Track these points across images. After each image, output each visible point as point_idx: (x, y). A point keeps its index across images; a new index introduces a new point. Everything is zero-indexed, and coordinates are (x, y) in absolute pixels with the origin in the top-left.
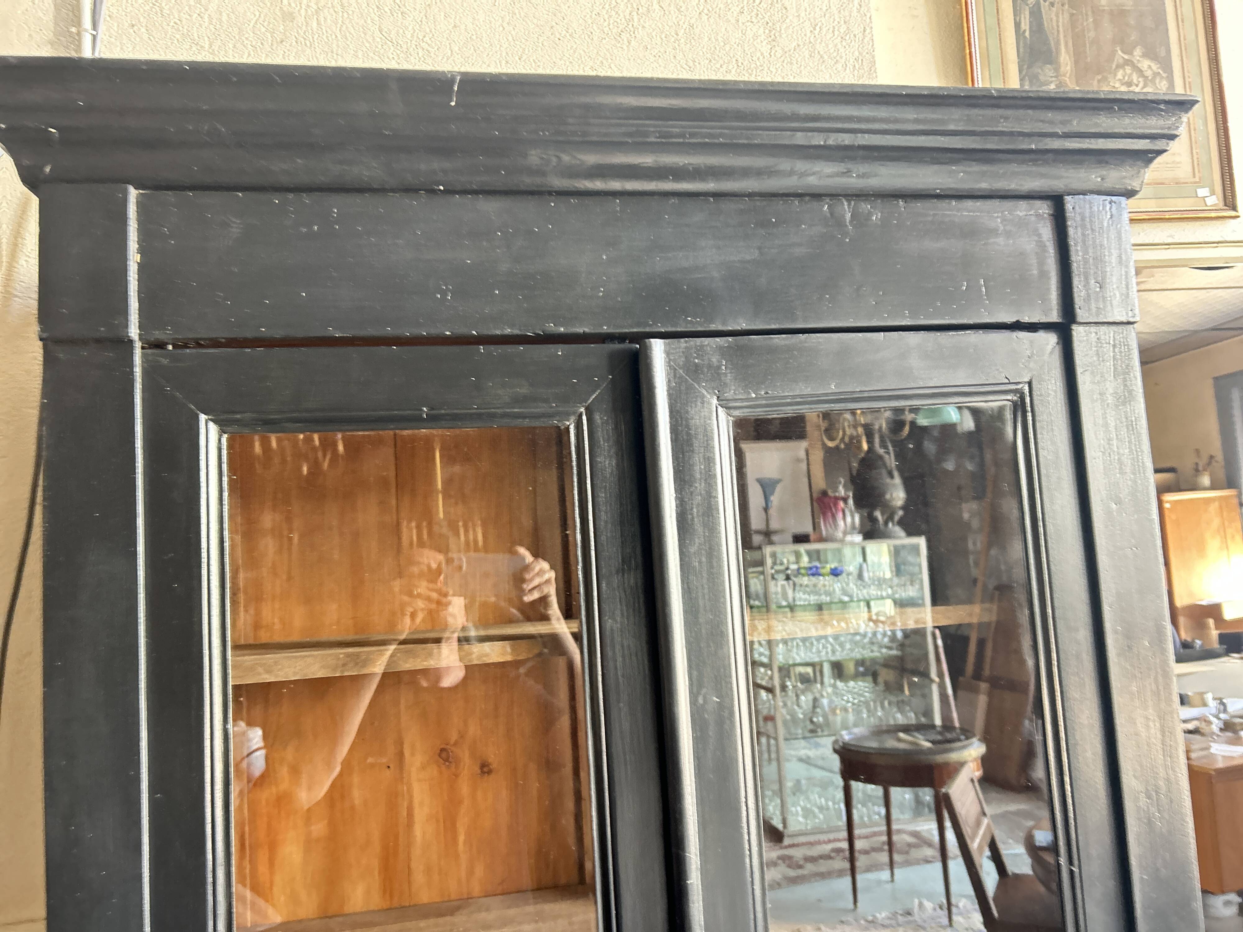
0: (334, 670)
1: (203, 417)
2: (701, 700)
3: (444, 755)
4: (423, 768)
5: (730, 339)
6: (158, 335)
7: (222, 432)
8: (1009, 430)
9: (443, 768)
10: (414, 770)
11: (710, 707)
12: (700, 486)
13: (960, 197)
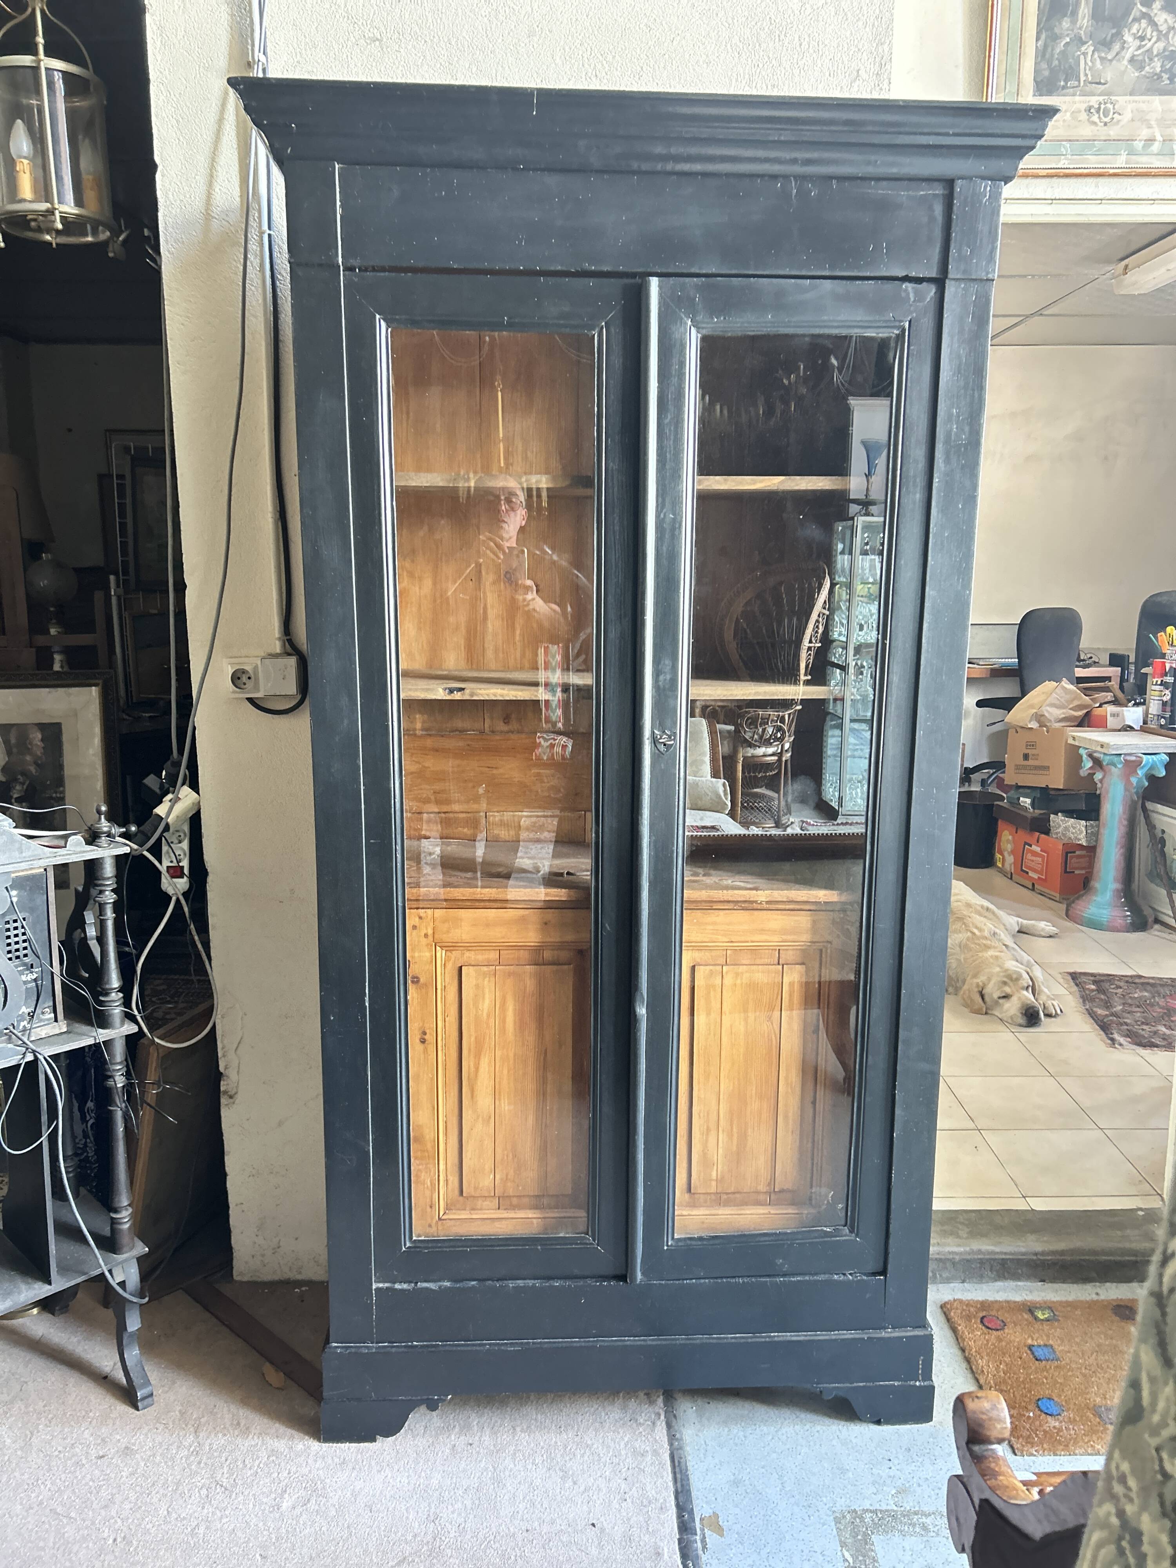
0: (449, 482)
1: (378, 316)
2: (662, 516)
4: (494, 583)
5: (704, 279)
6: (352, 262)
7: (388, 326)
8: (891, 355)
10: (488, 583)
11: (667, 520)
12: (675, 380)
13: (879, 179)
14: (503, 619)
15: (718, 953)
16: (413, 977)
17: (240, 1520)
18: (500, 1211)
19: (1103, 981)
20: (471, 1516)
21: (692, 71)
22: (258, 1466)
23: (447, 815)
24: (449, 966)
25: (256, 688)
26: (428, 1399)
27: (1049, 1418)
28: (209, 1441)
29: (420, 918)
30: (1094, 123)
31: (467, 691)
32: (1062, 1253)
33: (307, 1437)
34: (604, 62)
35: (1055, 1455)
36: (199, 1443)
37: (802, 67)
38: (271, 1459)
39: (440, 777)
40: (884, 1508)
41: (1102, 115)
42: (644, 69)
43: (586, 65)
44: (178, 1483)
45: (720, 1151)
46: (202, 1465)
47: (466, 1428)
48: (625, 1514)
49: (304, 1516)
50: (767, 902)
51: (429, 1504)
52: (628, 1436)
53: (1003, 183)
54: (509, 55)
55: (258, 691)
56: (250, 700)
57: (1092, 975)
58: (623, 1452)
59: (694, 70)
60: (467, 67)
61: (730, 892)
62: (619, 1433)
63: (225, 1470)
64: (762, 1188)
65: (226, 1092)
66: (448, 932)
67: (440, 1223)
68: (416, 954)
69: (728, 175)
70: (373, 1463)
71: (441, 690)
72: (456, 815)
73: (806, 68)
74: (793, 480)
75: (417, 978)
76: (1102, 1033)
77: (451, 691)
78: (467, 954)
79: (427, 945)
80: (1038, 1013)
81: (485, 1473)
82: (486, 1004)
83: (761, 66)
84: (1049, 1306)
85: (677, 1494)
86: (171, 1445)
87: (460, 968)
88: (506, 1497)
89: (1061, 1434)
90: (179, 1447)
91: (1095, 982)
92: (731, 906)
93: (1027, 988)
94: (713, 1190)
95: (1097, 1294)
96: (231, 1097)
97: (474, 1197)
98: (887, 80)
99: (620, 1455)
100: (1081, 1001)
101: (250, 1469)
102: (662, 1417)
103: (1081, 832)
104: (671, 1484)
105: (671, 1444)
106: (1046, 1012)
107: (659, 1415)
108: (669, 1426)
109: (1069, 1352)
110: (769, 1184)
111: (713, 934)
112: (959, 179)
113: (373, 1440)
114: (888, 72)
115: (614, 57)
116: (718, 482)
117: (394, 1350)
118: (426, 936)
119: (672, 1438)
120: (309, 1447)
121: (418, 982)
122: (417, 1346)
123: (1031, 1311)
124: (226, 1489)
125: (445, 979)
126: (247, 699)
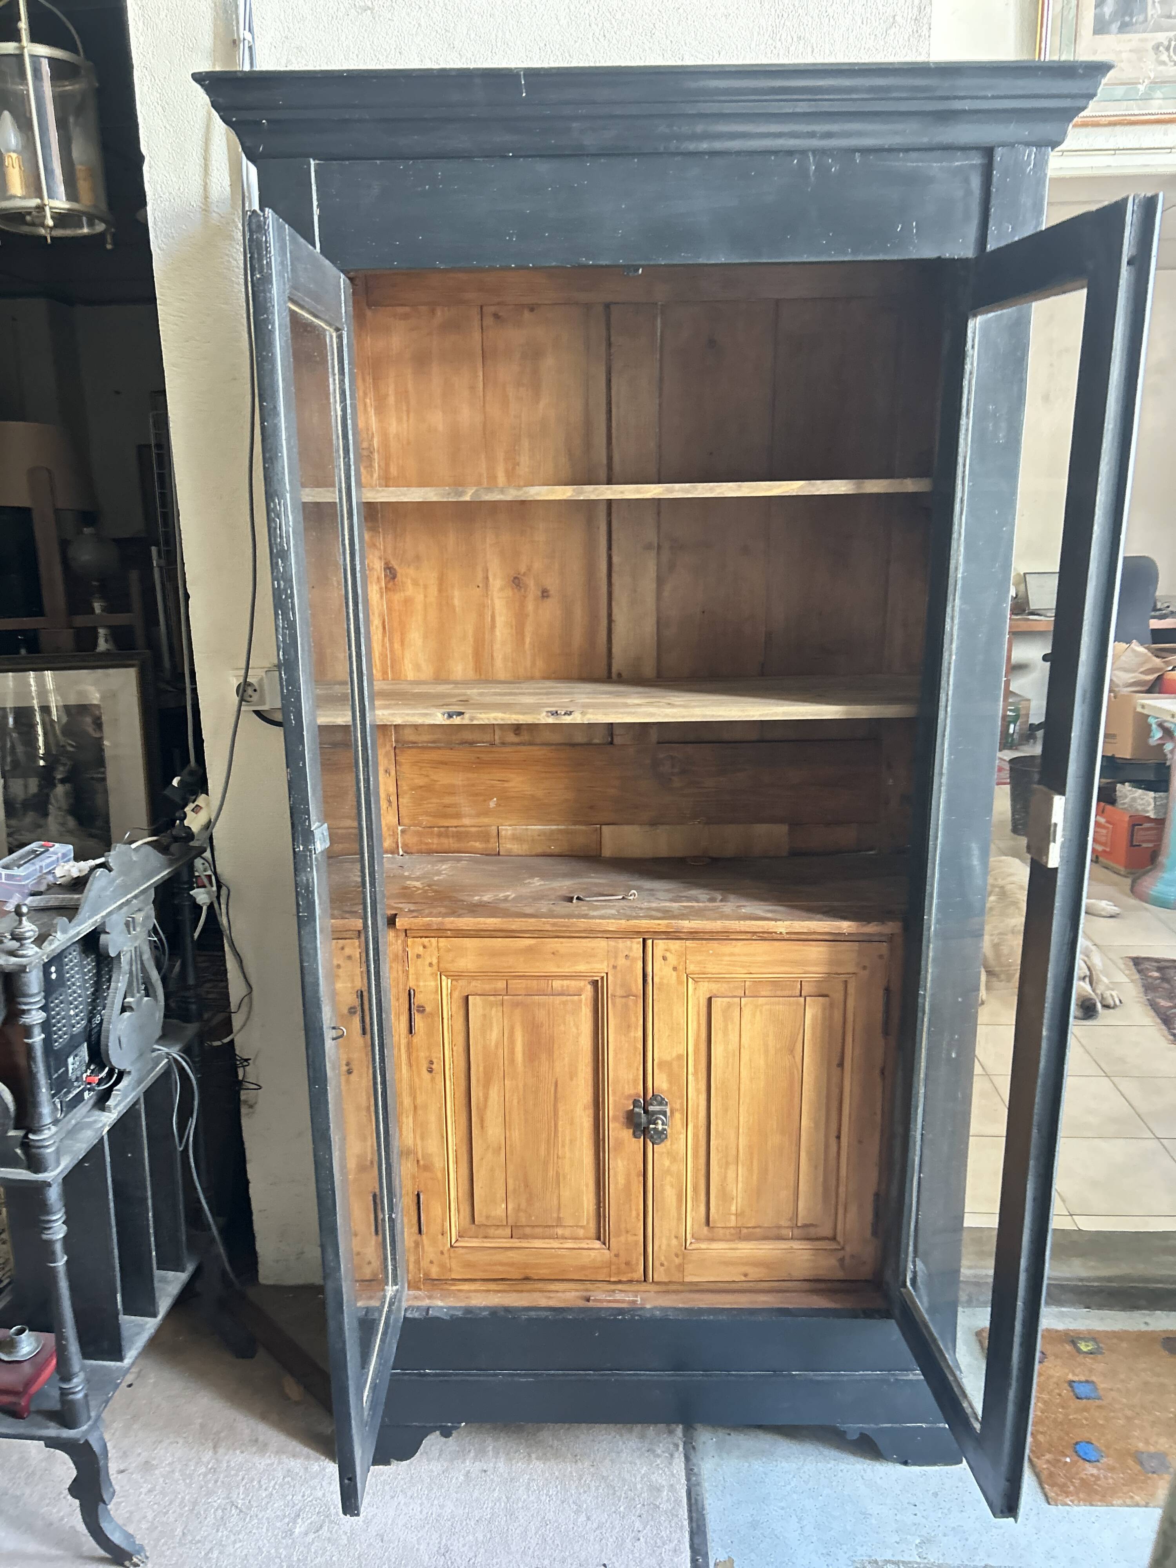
3: (516, 581)
4: (502, 589)
9: (516, 590)
10: (495, 590)
13: (907, 150)
14: (512, 627)
15: (736, 984)
16: (419, 1007)
17: (253, 1544)
18: (512, 1240)
19: (1168, 967)
20: (482, 1550)
21: (709, 25)
22: (274, 1488)
23: (458, 829)
24: (456, 994)
25: (262, 701)
26: (441, 1426)
27: (1087, 1465)
28: (227, 1458)
29: (424, 947)
30: (1163, 63)
31: (467, 716)
32: (1109, 1279)
33: (323, 1458)
34: (613, 21)
35: (1092, 1505)
36: (217, 1460)
37: (831, 15)
38: (286, 1480)
39: (451, 791)
40: (906, 1558)
41: (1172, 53)
42: (657, 26)
43: (593, 26)
44: (195, 1503)
45: (740, 1185)
46: (219, 1483)
47: (481, 1453)
48: (637, 1555)
49: (316, 1544)
50: (787, 933)
51: (440, 1536)
52: (645, 1468)
53: (1050, 149)
54: (509, 18)
55: (264, 704)
56: (257, 713)
57: (1157, 960)
58: (639, 1486)
59: (712, 24)
60: (465, 33)
61: (748, 922)
62: (635, 1464)
63: (242, 1489)
64: (783, 1223)
65: (246, 1102)
66: (453, 961)
67: (452, 1249)
68: (421, 984)
69: (738, 153)
70: (387, 1488)
71: (440, 715)
72: (467, 829)
73: (836, 15)
74: (813, 485)
75: (423, 1007)
76: (1164, 1027)
77: (450, 716)
78: (474, 983)
79: (432, 974)
80: (1095, 1005)
81: (498, 1504)
82: (494, 1035)
83: (785, 15)
84: (1092, 1337)
85: (692, 1534)
86: (190, 1460)
87: (467, 997)
88: (518, 1531)
89: (1099, 1482)
90: (197, 1463)
91: (1159, 969)
92: (749, 936)
93: (1084, 978)
94: (733, 1224)
95: (1146, 1323)
96: (251, 1107)
97: (487, 1226)
98: (927, 26)
99: (636, 1489)
100: (1142, 990)
101: (266, 1490)
102: (681, 1448)
103: (1149, 805)
104: (686, 1523)
105: (688, 1479)
106: (1104, 1003)
107: (676, 1446)
108: (687, 1458)
109: (1111, 1390)
110: (791, 1220)
111: (729, 965)
112: (999, 146)
113: (388, 1463)
114: (928, 16)
115: (623, 15)
116: (730, 489)
117: (406, 1377)
118: (431, 965)
119: (690, 1472)
120: (324, 1469)
121: (424, 1011)
122: (428, 1374)
123: (1073, 1343)
124: (241, 1511)
125: (450, 1008)
126: (254, 711)
